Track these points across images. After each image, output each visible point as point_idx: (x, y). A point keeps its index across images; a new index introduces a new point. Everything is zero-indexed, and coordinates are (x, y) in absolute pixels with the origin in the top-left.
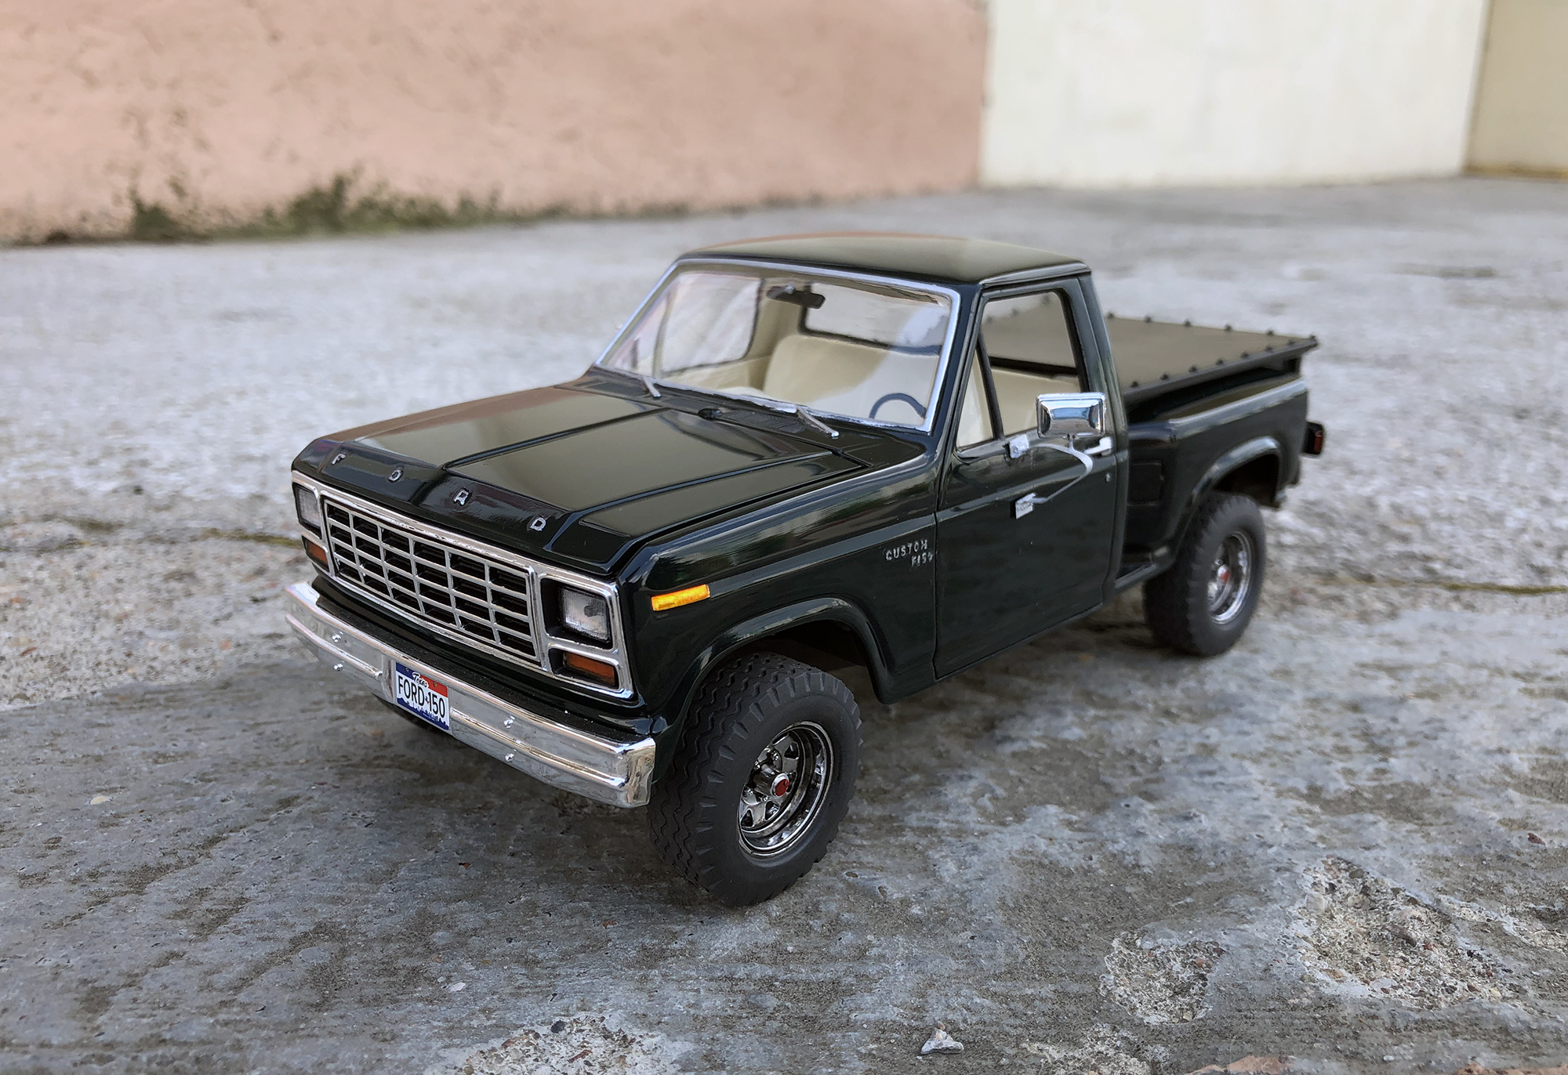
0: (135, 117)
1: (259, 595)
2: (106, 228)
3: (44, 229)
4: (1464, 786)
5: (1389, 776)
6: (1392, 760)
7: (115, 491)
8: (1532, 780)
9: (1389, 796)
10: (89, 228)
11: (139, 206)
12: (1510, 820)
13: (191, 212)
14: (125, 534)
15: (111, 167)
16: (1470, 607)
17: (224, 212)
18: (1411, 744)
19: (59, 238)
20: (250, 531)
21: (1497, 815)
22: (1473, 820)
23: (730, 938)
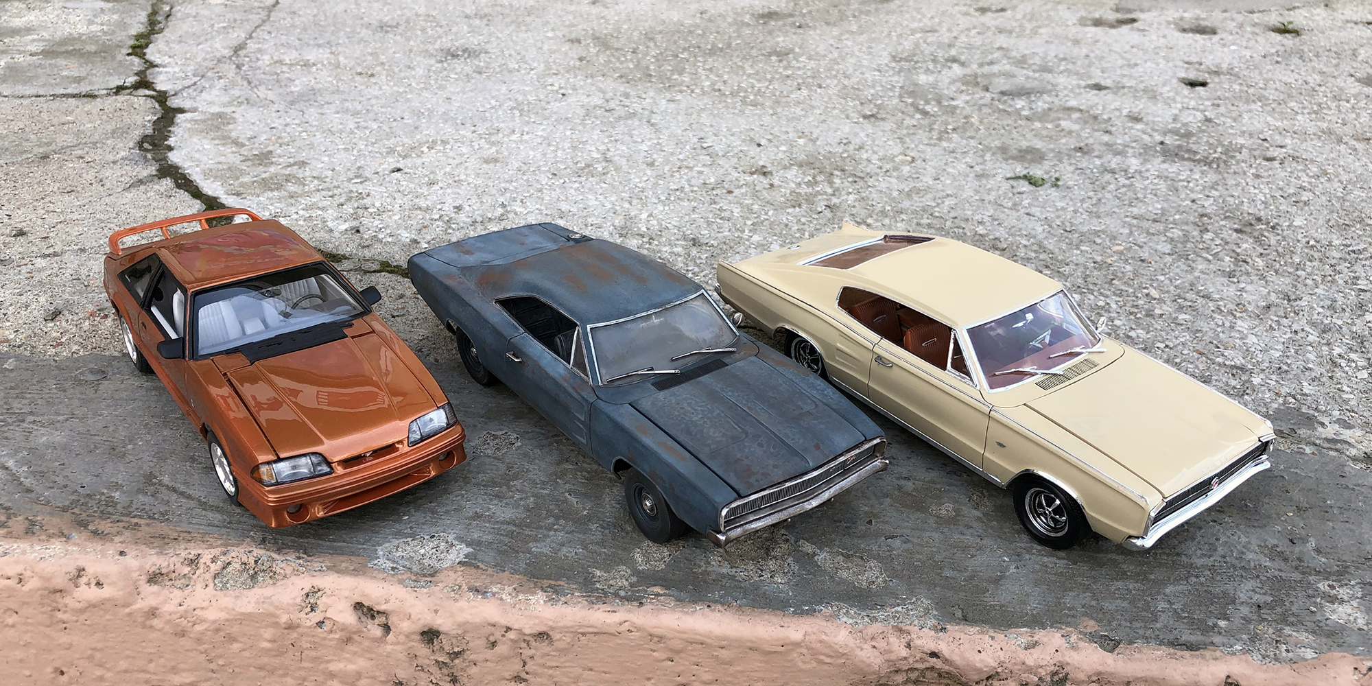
7: (347, 231)
23: (508, 514)
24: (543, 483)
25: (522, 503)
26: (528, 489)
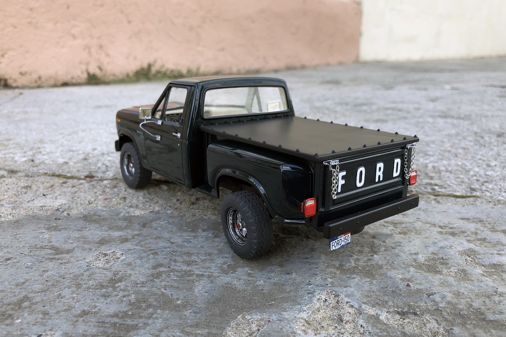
0: (87, 48)
1: (45, 194)
2: (79, 81)
3: (61, 82)
4: (396, 266)
5: (371, 261)
6: (375, 256)
7: (25, 161)
8: (423, 264)
9: (367, 269)
10: (74, 81)
11: (89, 74)
12: (405, 278)
13: (104, 75)
14: (20, 174)
15: (80, 63)
16: (438, 202)
17: (114, 75)
18: (385, 250)
19: (65, 84)
20: (57, 173)
21: (400, 276)
22: (391, 278)
23: (113, 309)
24: (143, 283)
25: (125, 299)
26: (130, 288)
